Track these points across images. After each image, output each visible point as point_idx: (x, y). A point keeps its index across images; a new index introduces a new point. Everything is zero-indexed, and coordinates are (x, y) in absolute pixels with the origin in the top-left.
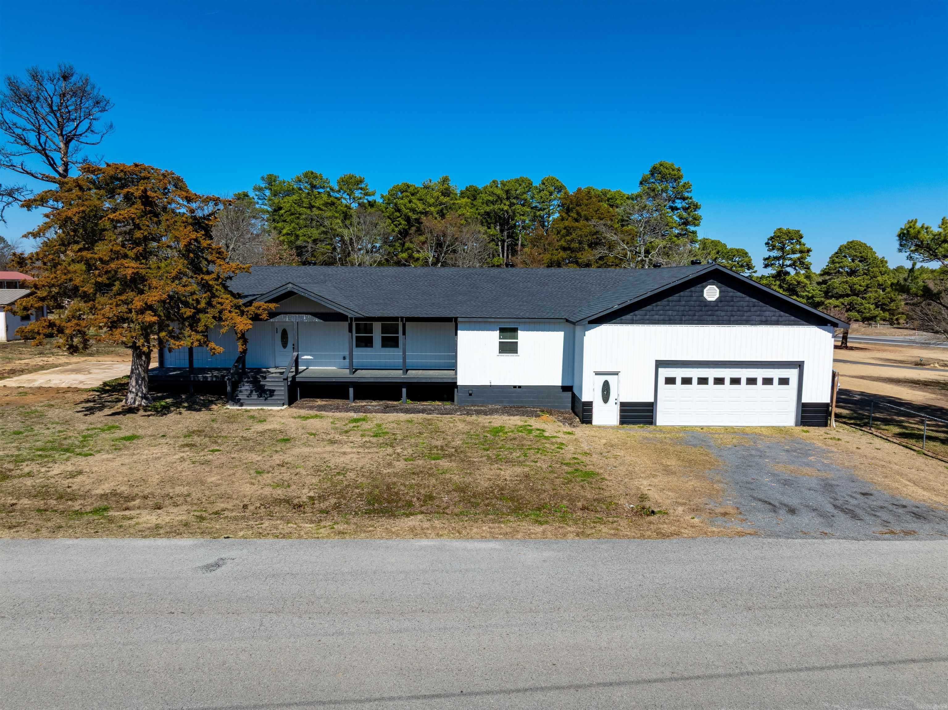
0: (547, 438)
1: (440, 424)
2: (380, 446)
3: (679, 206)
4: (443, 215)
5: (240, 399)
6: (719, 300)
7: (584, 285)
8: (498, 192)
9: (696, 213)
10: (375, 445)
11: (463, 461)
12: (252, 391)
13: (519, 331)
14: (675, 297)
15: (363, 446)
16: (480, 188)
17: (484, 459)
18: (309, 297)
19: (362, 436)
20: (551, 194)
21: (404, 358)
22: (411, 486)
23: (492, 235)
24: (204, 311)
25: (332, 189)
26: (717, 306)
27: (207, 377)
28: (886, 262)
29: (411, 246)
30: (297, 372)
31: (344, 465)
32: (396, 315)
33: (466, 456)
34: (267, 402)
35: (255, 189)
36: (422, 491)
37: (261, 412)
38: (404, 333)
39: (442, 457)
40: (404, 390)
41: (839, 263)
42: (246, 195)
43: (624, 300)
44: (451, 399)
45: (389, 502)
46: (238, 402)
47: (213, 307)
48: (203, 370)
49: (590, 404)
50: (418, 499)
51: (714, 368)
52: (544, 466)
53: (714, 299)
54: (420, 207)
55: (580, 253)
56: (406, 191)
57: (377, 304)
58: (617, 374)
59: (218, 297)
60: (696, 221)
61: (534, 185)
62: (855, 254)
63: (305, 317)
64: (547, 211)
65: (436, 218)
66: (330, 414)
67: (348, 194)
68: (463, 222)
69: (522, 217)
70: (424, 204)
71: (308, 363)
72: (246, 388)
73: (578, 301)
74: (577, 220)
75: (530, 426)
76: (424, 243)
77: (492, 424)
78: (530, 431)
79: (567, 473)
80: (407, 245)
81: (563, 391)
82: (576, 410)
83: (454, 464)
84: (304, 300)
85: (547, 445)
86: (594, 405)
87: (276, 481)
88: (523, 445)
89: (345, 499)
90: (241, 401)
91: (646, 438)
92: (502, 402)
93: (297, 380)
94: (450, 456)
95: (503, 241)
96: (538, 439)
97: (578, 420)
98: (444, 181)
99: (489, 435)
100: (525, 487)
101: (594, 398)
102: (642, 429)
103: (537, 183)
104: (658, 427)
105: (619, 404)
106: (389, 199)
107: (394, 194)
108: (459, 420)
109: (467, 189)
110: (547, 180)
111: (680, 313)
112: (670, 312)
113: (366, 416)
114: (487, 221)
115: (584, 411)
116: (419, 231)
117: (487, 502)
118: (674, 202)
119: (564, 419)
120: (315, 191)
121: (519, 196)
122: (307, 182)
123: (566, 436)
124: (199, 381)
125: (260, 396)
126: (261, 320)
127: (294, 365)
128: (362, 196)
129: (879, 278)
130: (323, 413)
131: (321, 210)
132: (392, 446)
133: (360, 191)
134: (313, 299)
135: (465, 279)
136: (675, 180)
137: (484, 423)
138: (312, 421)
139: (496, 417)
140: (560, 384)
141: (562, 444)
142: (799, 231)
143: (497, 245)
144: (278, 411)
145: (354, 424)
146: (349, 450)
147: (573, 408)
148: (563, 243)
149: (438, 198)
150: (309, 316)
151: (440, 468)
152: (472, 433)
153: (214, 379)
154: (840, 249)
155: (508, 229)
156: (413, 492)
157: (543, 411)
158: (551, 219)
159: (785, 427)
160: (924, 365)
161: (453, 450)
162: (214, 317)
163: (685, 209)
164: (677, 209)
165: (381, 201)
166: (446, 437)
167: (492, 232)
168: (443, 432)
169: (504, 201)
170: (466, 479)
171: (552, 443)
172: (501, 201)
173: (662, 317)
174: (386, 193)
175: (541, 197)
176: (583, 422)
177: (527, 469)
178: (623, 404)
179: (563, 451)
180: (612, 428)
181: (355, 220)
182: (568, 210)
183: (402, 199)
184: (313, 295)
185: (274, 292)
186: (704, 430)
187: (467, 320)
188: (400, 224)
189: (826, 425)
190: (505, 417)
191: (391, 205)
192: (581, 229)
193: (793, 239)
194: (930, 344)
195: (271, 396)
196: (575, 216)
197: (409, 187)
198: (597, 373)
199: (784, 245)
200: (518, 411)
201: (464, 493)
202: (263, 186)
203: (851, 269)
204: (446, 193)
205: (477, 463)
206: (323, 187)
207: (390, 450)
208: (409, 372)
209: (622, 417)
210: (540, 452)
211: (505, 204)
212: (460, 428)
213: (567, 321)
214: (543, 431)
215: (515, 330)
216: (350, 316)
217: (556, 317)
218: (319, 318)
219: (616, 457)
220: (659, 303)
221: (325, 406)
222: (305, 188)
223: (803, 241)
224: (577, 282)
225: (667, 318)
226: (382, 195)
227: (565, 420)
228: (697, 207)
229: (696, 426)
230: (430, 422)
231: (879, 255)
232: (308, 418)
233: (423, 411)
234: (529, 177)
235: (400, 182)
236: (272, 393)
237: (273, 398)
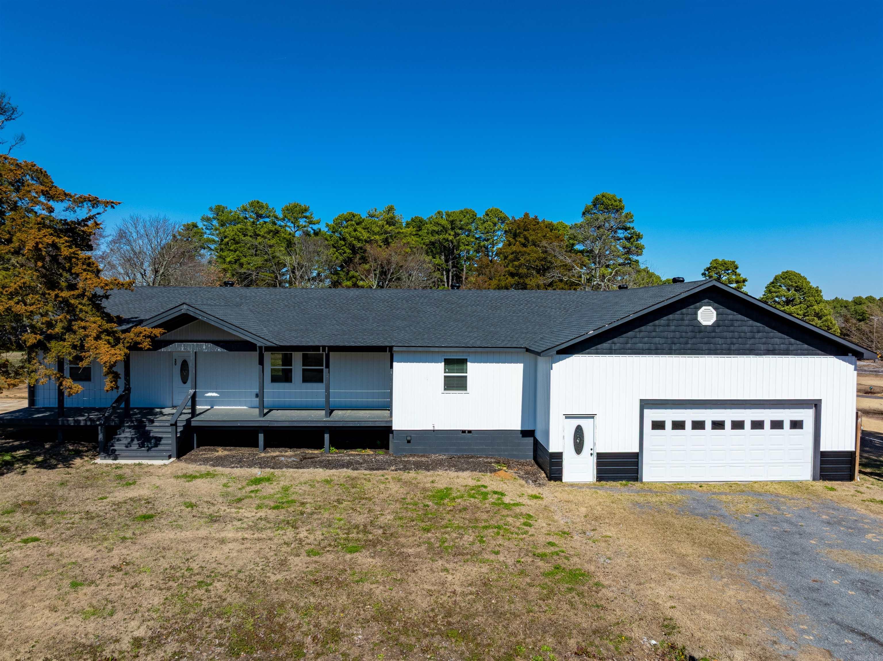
0: (508, 506)
1: (368, 485)
2: (278, 525)
3: (621, 236)
4: (386, 242)
5: (115, 450)
6: (716, 325)
7: (542, 309)
8: (444, 222)
9: (639, 242)
10: (272, 525)
11: (392, 554)
12: (132, 440)
13: (468, 363)
14: (663, 321)
15: (254, 527)
16: (425, 219)
17: (423, 548)
18: (208, 321)
19: (259, 507)
20: (495, 224)
21: (328, 397)
22: (306, 612)
23: (437, 264)
24: (60, 338)
25: (276, 218)
26: (714, 331)
27: (79, 421)
28: (821, 292)
29: (356, 274)
30: (194, 413)
31: (214, 565)
32: (317, 344)
33: (397, 544)
34: (151, 453)
35: (203, 219)
36: (323, 622)
37: (137, 468)
38: (328, 366)
39: (363, 547)
40: (327, 436)
41: (776, 292)
42: (195, 226)
43: (599, 324)
44: (385, 446)
45: (265, 649)
46: (113, 455)
47: (75, 332)
48: (79, 411)
49: (559, 456)
50: (314, 638)
51: (711, 408)
52: (510, 561)
53: (710, 323)
54: (365, 235)
55: (529, 279)
56: (352, 220)
57: (296, 331)
58: (593, 418)
59: (82, 320)
60: (639, 250)
61: (478, 216)
62: (791, 283)
63: (204, 346)
64: (491, 241)
65: (381, 247)
66: (227, 470)
67: (292, 222)
68: (408, 250)
69: (467, 247)
70: (368, 232)
71: (212, 402)
72: (127, 434)
73: (537, 327)
74: (524, 245)
75: (485, 487)
76: (369, 271)
77: (435, 485)
78: (485, 495)
79: (545, 575)
80: (352, 273)
81: (523, 436)
82: (540, 460)
83: (378, 561)
84: (205, 325)
85: (510, 520)
86: (564, 457)
87: (95, 603)
88: (477, 520)
89: (192, 643)
90: (117, 453)
91: (636, 504)
92: (447, 450)
93: (193, 424)
94: (374, 543)
95: (448, 271)
96: (497, 508)
97: (544, 475)
98: (389, 210)
99: (430, 503)
100: (485, 607)
101: (564, 447)
102: (626, 489)
103: (480, 215)
104: (644, 483)
105: (595, 455)
106: (334, 228)
107: (339, 223)
108: (393, 478)
109: (413, 220)
110: (491, 212)
111: (669, 341)
112: (657, 339)
113: (273, 474)
114: (432, 251)
115: (552, 464)
116: (364, 260)
117: (425, 642)
118: (615, 232)
119: (526, 474)
120: (261, 221)
121: (464, 227)
122: (253, 212)
123: (532, 502)
124: (69, 426)
125: (141, 445)
126: (141, 349)
127: (190, 403)
128: (307, 224)
129: (815, 307)
130: (219, 469)
131: (265, 238)
132: (295, 527)
133: (305, 219)
134: (213, 323)
135: (404, 302)
136: (617, 211)
137: (425, 483)
138: (199, 482)
139: (440, 472)
140: (519, 428)
141: (529, 516)
142: (734, 262)
143: (443, 275)
144: (160, 467)
145: (253, 488)
146: (230, 535)
147: (535, 458)
148: (510, 268)
149: (383, 226)
150: (210, 345)
151: (357, 569)
152: (408, 500)
153: (89, 423)
154: (776, 279)
155: (453, 259)
156: (309, 624)
157: (498, 463)
158: (495, 249)
159: (801, 482)
160: (874, 393)
161: (380, 531)
162: (74, 347)
163: (628, 239)
164: (619, 239)
165: (326, 229)
166: (372, 507)
167: (437, 261)
168: (370, 499)
169: (450, 232)
170: (394, 594)
171: (516, 516)
172: (446, 231)
173: (647, 346)
174: (331, 223)
175: (485, 228)
176: (550, 479)
177: (485, 569)
178: (600, 456)
179: (532, 531)
180: (588, 486)
181: (297, 247)
182: (515, 236)
183: (347, 228)
184: (213, 318)
185: (164, 315)
186: (704, 488)
187: (404, 349)
188: (345, 253)
189: (851, 478)
190: (452, 474)
191: (336, 234)
192: (529, 254)
193: (729, 270)
194: (878, 372)
195: (156, 445)
196: (523, 240)
197: (354, 216)
198: (568, 417)
199: (720, 276)
200: (468, 463)
201: (390, 623)
202: (211, 216)
203: (787, 298)
204: (391, 222)
205: (412, 559)
206: (268, 217)
207: (290, 533)
208: (335, 412)
209: (599, 471)
210: (502, 532)
211: (450, 234)
212: (393, 492)
213: (528, 350)
214: (503, 494)
215: (463, 362)
216: (259, 344)
217: (514, 346)
218: (222, 347)
219: (606, 539)
220: (643, 328)
221: (226, 456)
222: (251, 217)
223: (738, 271)
224: (534, 305)
225: (653, 347)
226: (326, 224)
227: (528, 476)
228: (639, 237)
229: (692, 483)
230: (354, 482)
231: (813, 285)
232: (195, 477)
233: (348, 465)
234: (473, 209)
235: (345, 211)
236: (158, 440)
237: (160, 447)
